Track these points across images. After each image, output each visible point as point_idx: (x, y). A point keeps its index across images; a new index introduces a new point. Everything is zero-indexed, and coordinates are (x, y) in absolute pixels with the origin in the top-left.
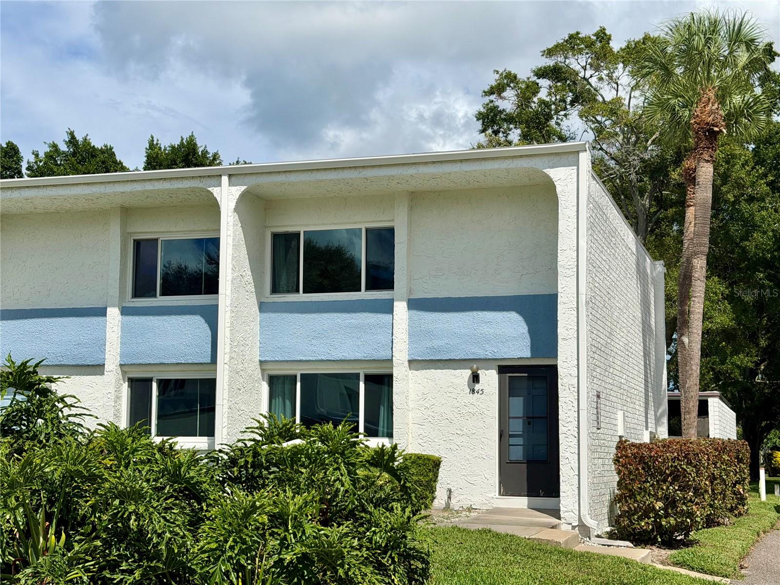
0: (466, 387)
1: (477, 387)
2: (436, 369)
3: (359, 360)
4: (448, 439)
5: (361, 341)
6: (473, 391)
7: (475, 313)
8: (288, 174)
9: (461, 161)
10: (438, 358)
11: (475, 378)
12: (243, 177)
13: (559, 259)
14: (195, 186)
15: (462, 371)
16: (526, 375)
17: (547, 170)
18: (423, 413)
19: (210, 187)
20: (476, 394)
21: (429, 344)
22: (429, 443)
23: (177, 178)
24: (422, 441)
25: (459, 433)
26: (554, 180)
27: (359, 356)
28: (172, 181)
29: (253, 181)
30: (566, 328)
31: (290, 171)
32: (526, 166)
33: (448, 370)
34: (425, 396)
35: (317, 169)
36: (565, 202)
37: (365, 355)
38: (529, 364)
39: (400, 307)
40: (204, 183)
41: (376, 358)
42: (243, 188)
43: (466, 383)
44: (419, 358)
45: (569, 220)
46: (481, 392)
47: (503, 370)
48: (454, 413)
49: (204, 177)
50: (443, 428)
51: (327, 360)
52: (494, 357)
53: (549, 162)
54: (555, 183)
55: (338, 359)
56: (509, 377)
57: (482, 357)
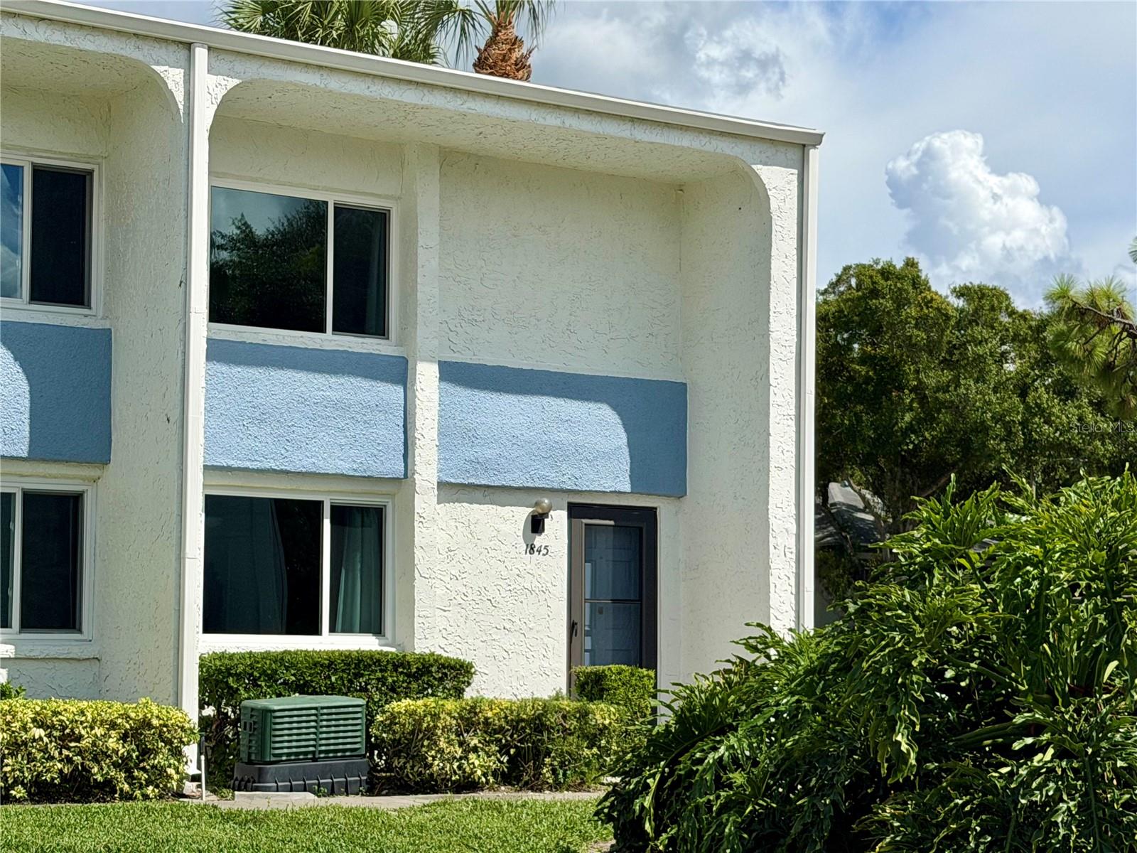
0: (521, 540)
1: (539, 541)
2: (471, 504)
3: (343, 475)
4: (490, 638)
5: (346, 437)
6: (531, 549)
7: (545, 400)
8: (325, 73)
9: (632, 120)
10: (483, 483)
11: (537, 524)
12: (232, 58)
13: (773, 326)
14: (123, 53)
15: (513, 508)
16: (612, 523)
17: (760, 166)
18: (448, 586)
19: (158, 64)
20: (536, 553)
21: (470, 454)
22: (458, 646)
23: (82, 26)
24: (446, 642)
25: (507, 627)
26: (767, 187)
27: (344, 467)
28: (69, 31)
29: (254, 70)
30: (781, 449)
31: (331, 69)
32: (728, 152)
33: (490, 506)
34: (452, 553)
35: (383, 77)
36: (781, 229)
37: (355, 466)
38: (616, 503)
39: (427, 375)
40: (146, 51)
41: (375, 475)
42: (233, 82)
43: (520, 533)
44: (453, 480)
45: (786, 261)
46: (544, 551)
47: (575, 511)
48: (501, 589)
49: (145, 37)
50: (482, 617)
51: (282, 472)
52: (575, 488)
53: (760, 152)
54: (769, 193)
55: (304, 470)
56: (586, 525)
57: (556, 486)
